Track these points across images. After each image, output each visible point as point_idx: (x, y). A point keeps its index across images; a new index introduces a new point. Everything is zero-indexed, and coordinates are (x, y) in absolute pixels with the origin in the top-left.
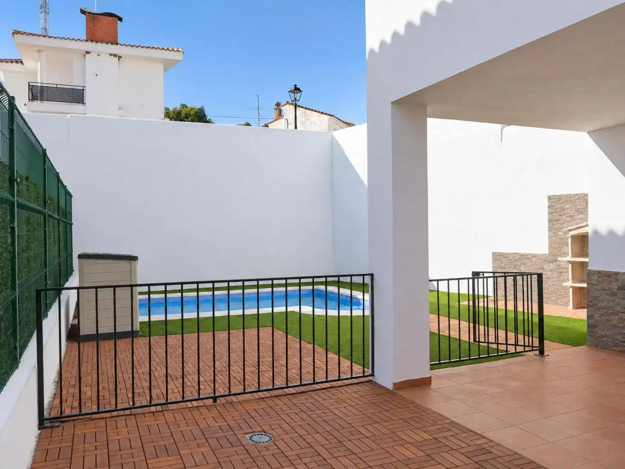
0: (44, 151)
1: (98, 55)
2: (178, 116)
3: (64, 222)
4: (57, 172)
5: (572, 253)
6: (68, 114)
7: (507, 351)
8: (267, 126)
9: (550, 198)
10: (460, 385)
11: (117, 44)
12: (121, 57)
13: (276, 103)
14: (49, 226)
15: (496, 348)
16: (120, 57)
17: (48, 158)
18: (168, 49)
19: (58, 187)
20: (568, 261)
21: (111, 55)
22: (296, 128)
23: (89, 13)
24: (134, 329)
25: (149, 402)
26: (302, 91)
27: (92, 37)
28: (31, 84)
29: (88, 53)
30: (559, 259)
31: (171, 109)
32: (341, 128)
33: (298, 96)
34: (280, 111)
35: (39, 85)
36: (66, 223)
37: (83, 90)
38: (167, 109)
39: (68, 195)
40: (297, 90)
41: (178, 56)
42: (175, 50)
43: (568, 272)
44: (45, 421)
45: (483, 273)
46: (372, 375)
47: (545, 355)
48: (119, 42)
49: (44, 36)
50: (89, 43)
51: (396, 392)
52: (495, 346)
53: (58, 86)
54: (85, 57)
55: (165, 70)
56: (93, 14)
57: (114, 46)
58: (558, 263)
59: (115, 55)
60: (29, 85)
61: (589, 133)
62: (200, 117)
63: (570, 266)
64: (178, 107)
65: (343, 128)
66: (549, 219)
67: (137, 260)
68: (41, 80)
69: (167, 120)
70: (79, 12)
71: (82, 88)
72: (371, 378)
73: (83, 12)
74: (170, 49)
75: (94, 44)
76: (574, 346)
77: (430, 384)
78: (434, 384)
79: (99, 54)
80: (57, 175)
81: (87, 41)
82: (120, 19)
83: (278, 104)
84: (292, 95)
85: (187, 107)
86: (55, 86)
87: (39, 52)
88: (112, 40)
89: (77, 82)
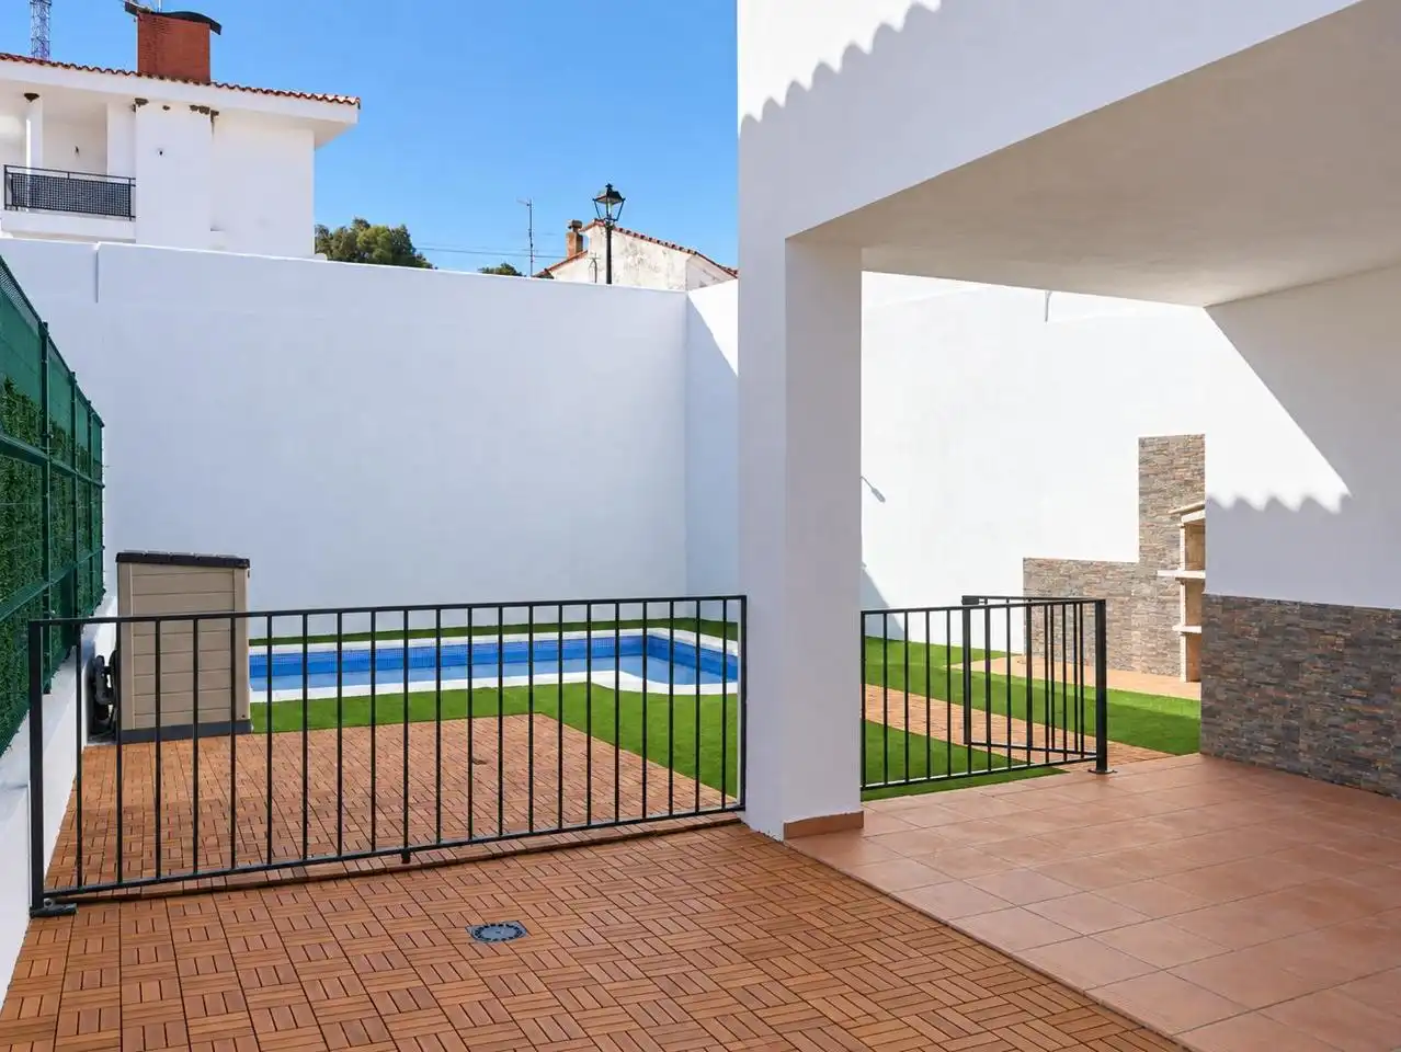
0: (43, 327)
1: (166, 108)
2: (349, 247)
3: (86, 481)
4: (71, 370)
5: (1187, 561)
6: (96, 240)
7: (1029, 762)
8: (547, 274)
9: (1143, 443)
10: (924, 831)
11: (208, 84)
12: (217, 113)
13: (570, 223)
14: (52, 489)
15: (1006, 755)
16: (215, 113)
17: (51, 342)
18: (325, 98)
19: (73, 405)
20: (1177, 579)
21: (193, 108)
22: (609, 281)
23: (145, 12)
24: (239, 717)
25: (266, 861)
26: (623, 200)
27: (151, 66)
28: (9, 170)
29: (141, 102)
30: (1161, 573)
31: (332, 231)
32: (716, 280)
33: (614, 210)
34: (580, 239)
35: (29, 172)
36: (90, 483)
37: (130, 185)
38: (323, 231)
39: (96, 422)
40: (613, 196)
41: (348, 115)
42: (342, 99)
43: (1178, 602)
44: (46, 900)
45: (986, 598)
46: (742, 808)
47: (1109, 770)
48: (213, 78)
49: (41, 62)
50: (144, 79)
51: (789, 843)
52: (1004, 752)
53: (72, 176)
54: (135, 110)
55: (317, 145)
56: (153, 13)
57: (202, 87)
58: (1159, 582)
59: (204, 110)
60: (6, 172)
61: (1209, 308)
62: (398, 251)
63: (1182, 589)
64: (350, 226)
65: (722, 282)
66: (1140, 488)
67: (249, 566)
68: (32, 162)
69: (323, 259)
70: (124, 9)
71: (127, 182)
72: (739, 815)
73: (131, 9)
74: (330, 98)
75: (155, 82)
76: (1177, 754)
77: (861, 826)
78: (869, 828)
79: (168, 105)
80: (71, 379)
81: (139, 75)
82: (217, 28)
83: (576, 226)
84: (602, 207)
85: (368, 226)
86: (65, 176)
87: (31, 97)
88: (198, 74)
89: (116, 169)
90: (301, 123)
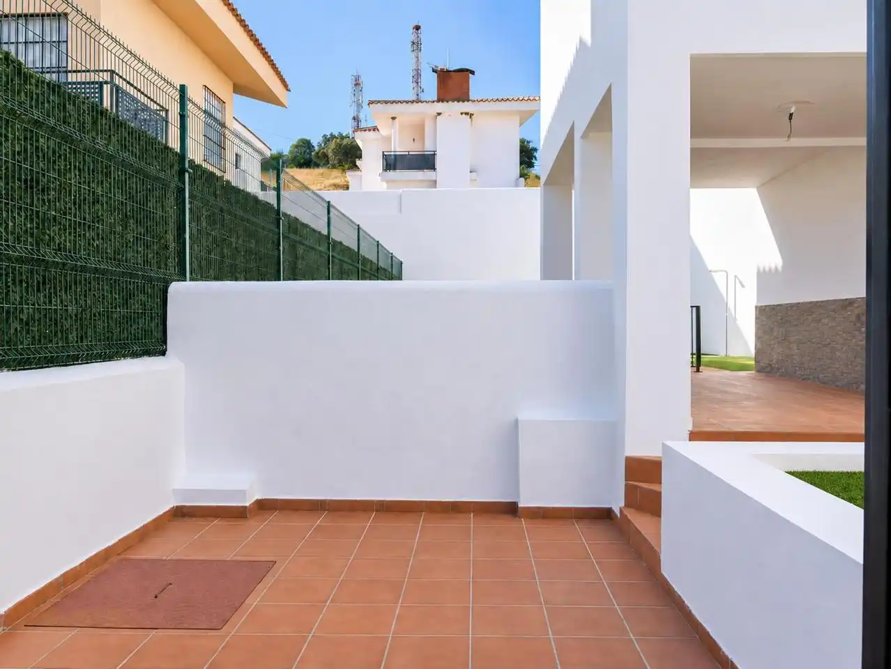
1: (450, 116)
11: (469, 101)
12: (473, 115)
21: (462, 113)
23: (441, 71)
27: (443, 96)
28: (385, 153)
29: (439, 114)
35: (392, 153)
37: (434, 154)
42: (531, 98)
48: (471, 98)
50: (440, 103)
53: (410, 153)
54: (436, 119)
55: (522, 123)
56: (444, 71)
57: (466, 103)
59: (467, 114)
60: (383, 155)
61: (758, 188)
68: (394, 149)
70: (431, 72)
73: (434, 71)
75: (445, 104)
79: (451, 114)
81: (438, 102)
82: (473, 73)
86: (407, 153)
87: (393, 118)
88: (464, 97)
89: (428, 147)
90: (510, 113)
